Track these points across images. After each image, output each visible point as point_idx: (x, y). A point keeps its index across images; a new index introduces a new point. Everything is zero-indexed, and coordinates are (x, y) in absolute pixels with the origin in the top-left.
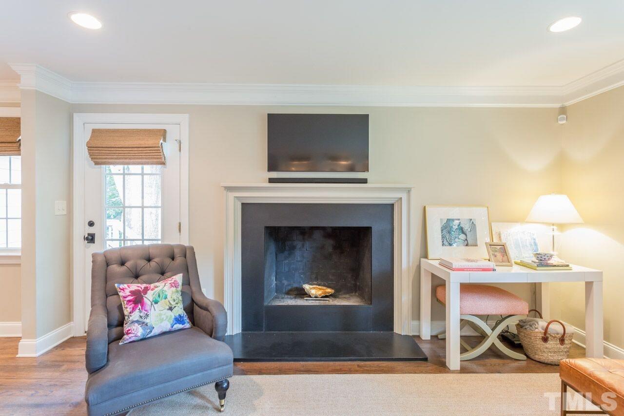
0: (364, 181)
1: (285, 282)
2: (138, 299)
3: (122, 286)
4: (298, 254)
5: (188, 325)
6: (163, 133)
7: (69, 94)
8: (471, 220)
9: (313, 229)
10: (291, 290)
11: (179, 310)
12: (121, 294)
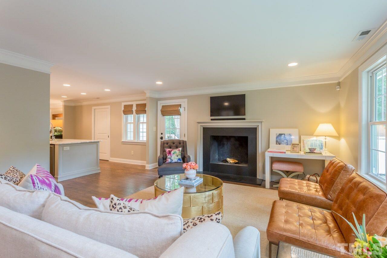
0: (244, 119)
1: (222, 158)
2: (170, 152)
3: (166, 149)
4: (226, 147)
5: (182, 161)
6: (180, 106)
7: (157, 96)
8: (290, 134)
9: (231, 137)
10: (223, 160)
11: (180, 157)
12: (166, 151)
